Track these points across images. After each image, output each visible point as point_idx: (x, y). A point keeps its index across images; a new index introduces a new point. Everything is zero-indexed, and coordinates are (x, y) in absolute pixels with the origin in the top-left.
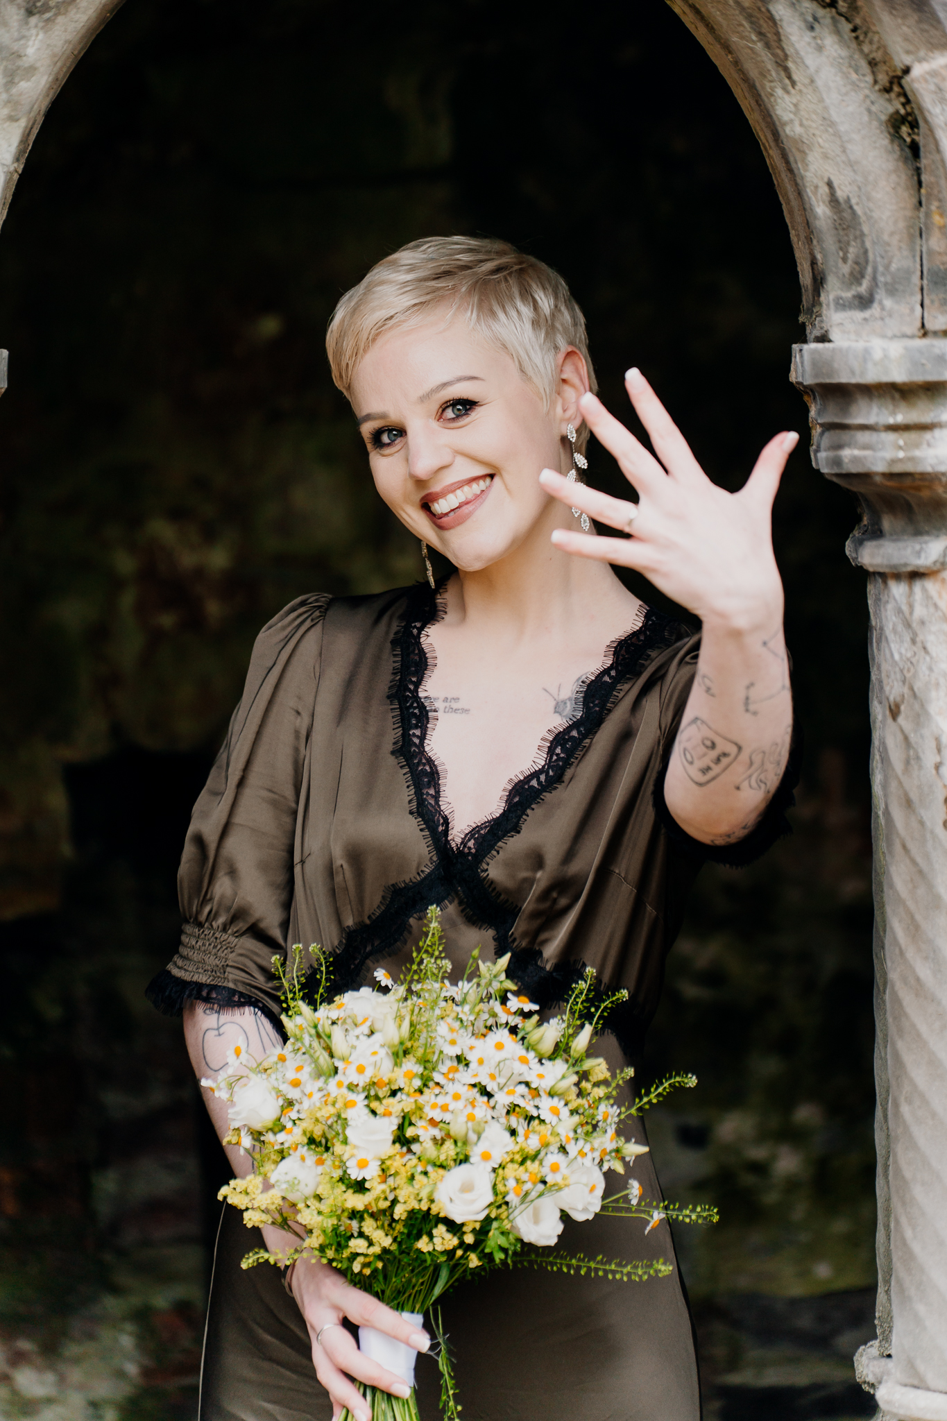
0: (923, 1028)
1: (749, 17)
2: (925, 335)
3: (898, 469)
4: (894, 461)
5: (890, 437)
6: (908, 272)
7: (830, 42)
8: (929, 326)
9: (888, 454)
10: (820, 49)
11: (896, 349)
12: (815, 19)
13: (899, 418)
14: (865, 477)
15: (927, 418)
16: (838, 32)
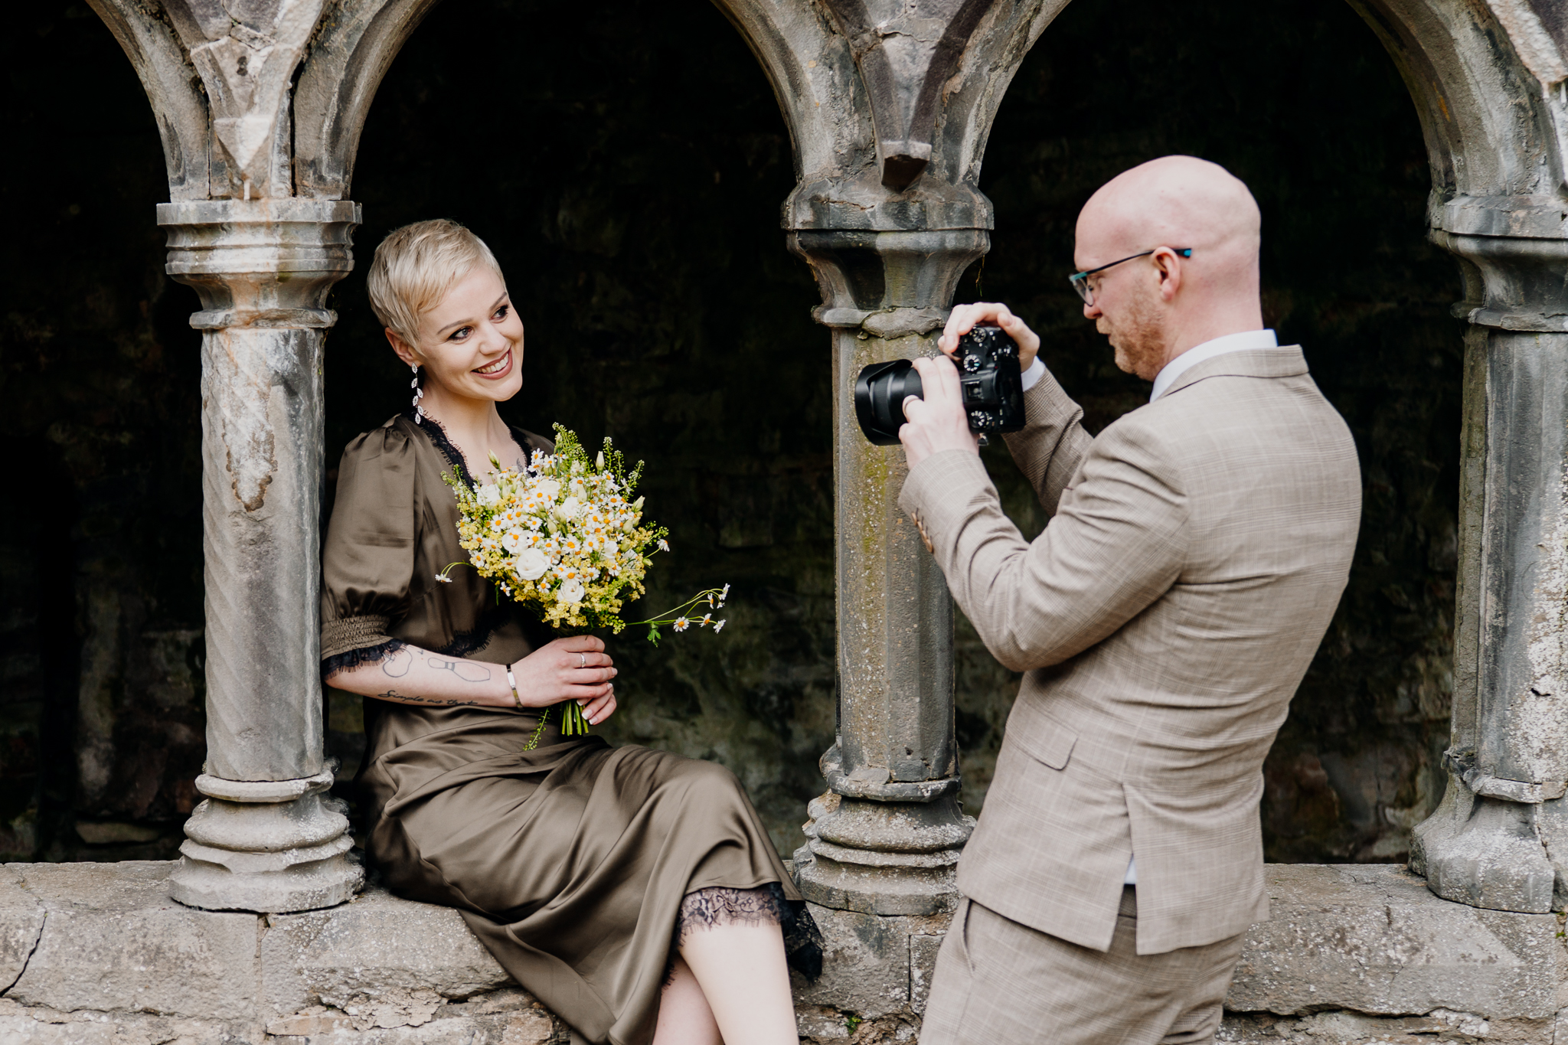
0: (217, 579)
1: (120, 25)
2: (211, 198)
3: (195, 271)
4: (193, 267)
5: (191, 254)
6: (203, 164)
7: (159, 37)
8: (213, 194)
9: (190, 264)
10: (154, 42)
11: (192, 206)
12: (151, 26)
13: (196, 244)
14: (182, 275)
15: (209, 244)
16: (163, 33)
